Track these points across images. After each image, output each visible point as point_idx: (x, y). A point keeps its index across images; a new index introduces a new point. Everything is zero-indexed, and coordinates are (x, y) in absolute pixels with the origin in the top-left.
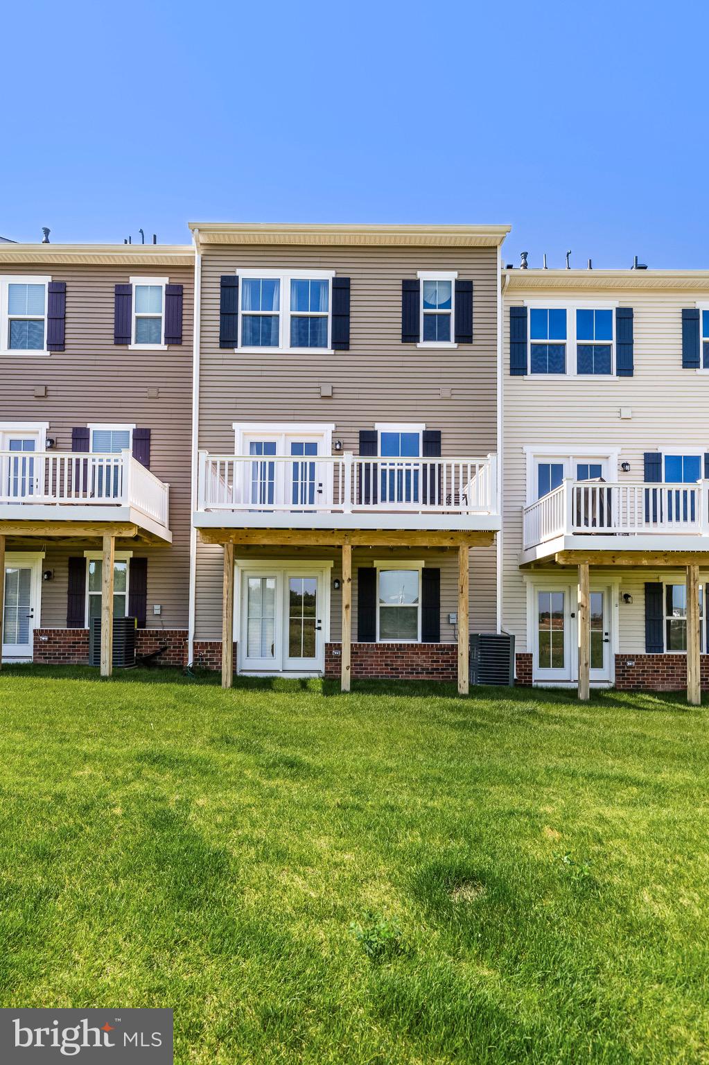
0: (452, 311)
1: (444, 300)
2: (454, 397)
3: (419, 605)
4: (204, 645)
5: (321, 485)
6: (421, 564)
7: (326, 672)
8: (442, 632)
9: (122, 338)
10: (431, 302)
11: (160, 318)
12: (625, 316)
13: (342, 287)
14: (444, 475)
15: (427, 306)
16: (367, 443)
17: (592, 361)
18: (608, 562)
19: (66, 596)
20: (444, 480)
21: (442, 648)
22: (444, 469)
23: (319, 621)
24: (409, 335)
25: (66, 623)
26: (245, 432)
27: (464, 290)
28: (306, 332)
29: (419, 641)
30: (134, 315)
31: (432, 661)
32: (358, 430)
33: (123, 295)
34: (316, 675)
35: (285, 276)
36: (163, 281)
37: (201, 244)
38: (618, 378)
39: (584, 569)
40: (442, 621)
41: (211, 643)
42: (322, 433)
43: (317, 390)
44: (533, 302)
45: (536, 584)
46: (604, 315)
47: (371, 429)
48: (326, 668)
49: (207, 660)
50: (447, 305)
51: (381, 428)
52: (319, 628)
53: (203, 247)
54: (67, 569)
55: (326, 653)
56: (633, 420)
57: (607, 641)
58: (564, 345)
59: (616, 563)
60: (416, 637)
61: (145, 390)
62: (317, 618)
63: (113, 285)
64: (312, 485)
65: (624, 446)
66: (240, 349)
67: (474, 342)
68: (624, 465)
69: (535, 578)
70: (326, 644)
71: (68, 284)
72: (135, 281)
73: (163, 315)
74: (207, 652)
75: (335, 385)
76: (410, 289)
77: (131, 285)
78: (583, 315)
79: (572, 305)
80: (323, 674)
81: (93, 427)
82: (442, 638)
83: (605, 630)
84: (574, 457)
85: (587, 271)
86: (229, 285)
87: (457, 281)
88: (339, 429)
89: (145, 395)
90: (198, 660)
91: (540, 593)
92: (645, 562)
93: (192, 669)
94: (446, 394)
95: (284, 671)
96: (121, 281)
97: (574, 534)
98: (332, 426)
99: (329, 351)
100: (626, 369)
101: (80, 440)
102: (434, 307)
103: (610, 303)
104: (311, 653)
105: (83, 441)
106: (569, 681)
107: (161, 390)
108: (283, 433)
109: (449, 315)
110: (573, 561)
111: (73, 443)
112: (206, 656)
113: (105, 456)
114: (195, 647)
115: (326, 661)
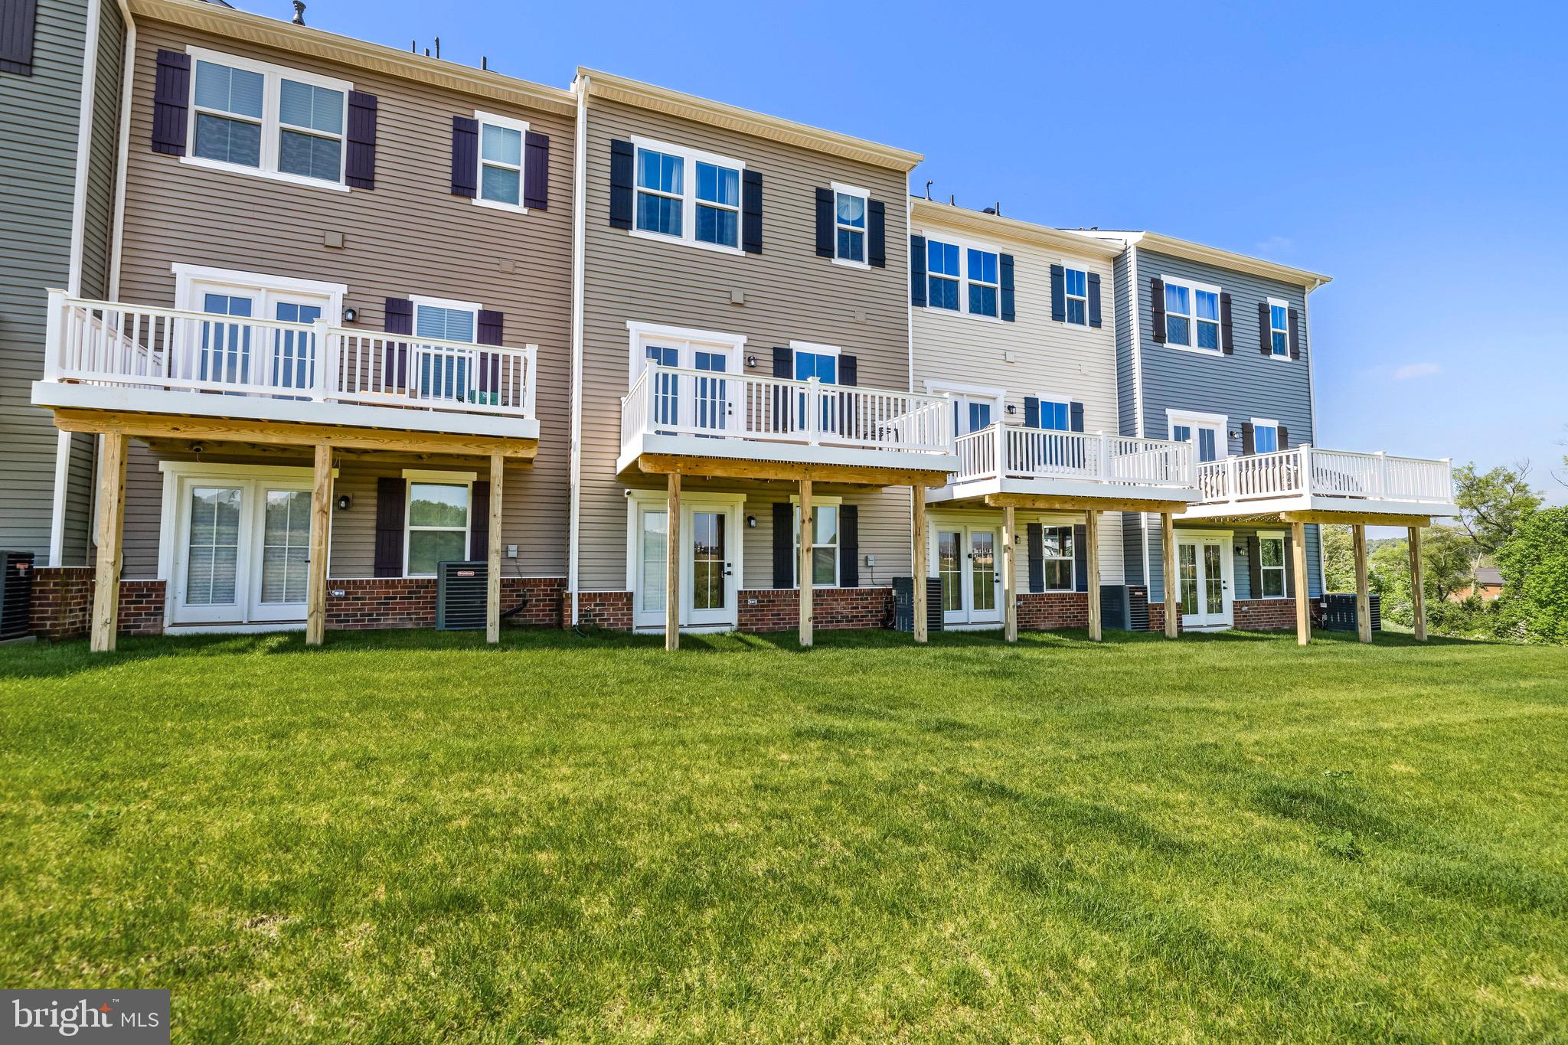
0: (865, 230)
1: (856, 218)
2: (868, 322)
3: (837, 546)
4: (592, 597)
5: (730, 405)
6: (838, 500)
7: (740, 625)
8: (860, 575)
9: (463, 186)
10: (844, 217)
11: (518, 172)
12: (1008, 262)
13: (753, 182)
14: (861, 405)
15: (841, 221)
16: (782, 362)
17: (982, 302)
18: (1029, 505)
19: (374, 532)
20: (861, 411)
21: (861, 593)
22: (861, 399)
23: (729, 565)
24: (824, 249)
25: (372, 570)
26: (641, 333)
27: (877, 210)
28: (711, 225)
29: (838, 586)
30: (481, 161)
31: (853, 608)
32: (772, 346)
33: (465, 133)
34: (727, 629)
35: (691, 157)
36: (523, 126)
37: (590, 96)
38: (1002, 322)
39: (1010, 511)
40: (861, 563)
41: (600, 594)
42: (732, 345)
43: (727, 295)
44: (932, 235)
45: (938, 523)
46: (990, 258)
47: (786, 347)
48: (739, 620)
49: (595, 615)
50: (859, 222)
51: (797, 347)
52: (729, 573)
53: (592, 100)
54: (375, 494)
55: (739, 602)
56: (1016, 364)
57: (997, 581)
58: (957, 282)
59: (1035, 507)
60: (833, 582)
61: (496, 261)
62: (726, 561)
63: (451, 115)
64: (722, 405)
65: (1011, 389)
66: (635, 232)
67: (887, 267)
68: (1010, 408)
69: (939, 517)
70: (740, 592)
71: (380, 99)
72: (483, 117)
73: (521, 168)
74: (596, 605)
75: (748, 292)
76: (824, 198)
77: (477, 121)
78: (973, 255)
79: (965, 243)
80: (734, 628)
81: (417, 301)
82: (860, 581)
83: (996, 570)
84: (968, 395)
85: (950, 207)
86: (621, 153)
87: (869, 201)
88: (752, 343)
89: (496, 268)
90: (585, 616)
91: (940, 532)
92: (1057, 506)
93: (580, 626)
94: (861, 317)
95: (690, 626)
96: (463, 112)
97: (1008, 477)
98: (743, 339)
99: (739, 251)
100: (1009, 315)
101: (397, 315)
102: (847, 223)
103: (994, 248)
104: (720, 603)
105: (403, 318)
106: (967, 624)
107: (518, 264)
108: (688, 340)
109: (861, 234)
110: (1001, 503)
111: (386, 319)
112: (595, 610)
113: (434, 343)
114: (580, 600)
115: (740, 611)
